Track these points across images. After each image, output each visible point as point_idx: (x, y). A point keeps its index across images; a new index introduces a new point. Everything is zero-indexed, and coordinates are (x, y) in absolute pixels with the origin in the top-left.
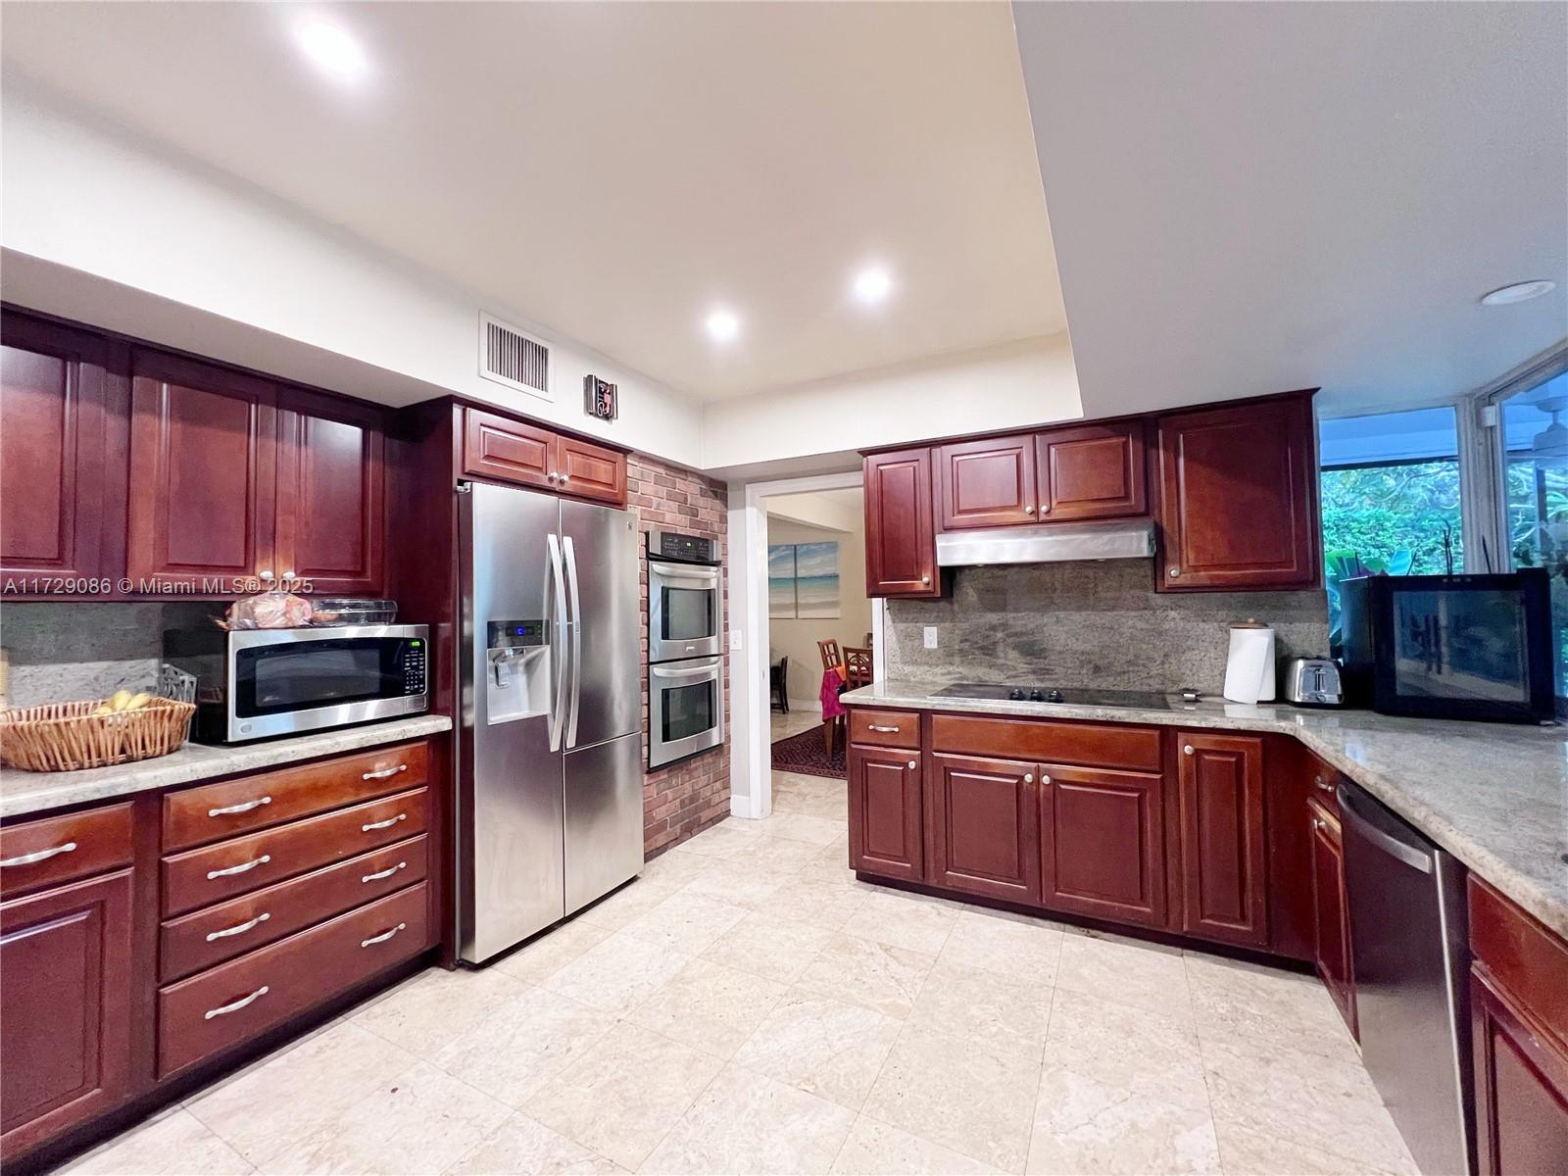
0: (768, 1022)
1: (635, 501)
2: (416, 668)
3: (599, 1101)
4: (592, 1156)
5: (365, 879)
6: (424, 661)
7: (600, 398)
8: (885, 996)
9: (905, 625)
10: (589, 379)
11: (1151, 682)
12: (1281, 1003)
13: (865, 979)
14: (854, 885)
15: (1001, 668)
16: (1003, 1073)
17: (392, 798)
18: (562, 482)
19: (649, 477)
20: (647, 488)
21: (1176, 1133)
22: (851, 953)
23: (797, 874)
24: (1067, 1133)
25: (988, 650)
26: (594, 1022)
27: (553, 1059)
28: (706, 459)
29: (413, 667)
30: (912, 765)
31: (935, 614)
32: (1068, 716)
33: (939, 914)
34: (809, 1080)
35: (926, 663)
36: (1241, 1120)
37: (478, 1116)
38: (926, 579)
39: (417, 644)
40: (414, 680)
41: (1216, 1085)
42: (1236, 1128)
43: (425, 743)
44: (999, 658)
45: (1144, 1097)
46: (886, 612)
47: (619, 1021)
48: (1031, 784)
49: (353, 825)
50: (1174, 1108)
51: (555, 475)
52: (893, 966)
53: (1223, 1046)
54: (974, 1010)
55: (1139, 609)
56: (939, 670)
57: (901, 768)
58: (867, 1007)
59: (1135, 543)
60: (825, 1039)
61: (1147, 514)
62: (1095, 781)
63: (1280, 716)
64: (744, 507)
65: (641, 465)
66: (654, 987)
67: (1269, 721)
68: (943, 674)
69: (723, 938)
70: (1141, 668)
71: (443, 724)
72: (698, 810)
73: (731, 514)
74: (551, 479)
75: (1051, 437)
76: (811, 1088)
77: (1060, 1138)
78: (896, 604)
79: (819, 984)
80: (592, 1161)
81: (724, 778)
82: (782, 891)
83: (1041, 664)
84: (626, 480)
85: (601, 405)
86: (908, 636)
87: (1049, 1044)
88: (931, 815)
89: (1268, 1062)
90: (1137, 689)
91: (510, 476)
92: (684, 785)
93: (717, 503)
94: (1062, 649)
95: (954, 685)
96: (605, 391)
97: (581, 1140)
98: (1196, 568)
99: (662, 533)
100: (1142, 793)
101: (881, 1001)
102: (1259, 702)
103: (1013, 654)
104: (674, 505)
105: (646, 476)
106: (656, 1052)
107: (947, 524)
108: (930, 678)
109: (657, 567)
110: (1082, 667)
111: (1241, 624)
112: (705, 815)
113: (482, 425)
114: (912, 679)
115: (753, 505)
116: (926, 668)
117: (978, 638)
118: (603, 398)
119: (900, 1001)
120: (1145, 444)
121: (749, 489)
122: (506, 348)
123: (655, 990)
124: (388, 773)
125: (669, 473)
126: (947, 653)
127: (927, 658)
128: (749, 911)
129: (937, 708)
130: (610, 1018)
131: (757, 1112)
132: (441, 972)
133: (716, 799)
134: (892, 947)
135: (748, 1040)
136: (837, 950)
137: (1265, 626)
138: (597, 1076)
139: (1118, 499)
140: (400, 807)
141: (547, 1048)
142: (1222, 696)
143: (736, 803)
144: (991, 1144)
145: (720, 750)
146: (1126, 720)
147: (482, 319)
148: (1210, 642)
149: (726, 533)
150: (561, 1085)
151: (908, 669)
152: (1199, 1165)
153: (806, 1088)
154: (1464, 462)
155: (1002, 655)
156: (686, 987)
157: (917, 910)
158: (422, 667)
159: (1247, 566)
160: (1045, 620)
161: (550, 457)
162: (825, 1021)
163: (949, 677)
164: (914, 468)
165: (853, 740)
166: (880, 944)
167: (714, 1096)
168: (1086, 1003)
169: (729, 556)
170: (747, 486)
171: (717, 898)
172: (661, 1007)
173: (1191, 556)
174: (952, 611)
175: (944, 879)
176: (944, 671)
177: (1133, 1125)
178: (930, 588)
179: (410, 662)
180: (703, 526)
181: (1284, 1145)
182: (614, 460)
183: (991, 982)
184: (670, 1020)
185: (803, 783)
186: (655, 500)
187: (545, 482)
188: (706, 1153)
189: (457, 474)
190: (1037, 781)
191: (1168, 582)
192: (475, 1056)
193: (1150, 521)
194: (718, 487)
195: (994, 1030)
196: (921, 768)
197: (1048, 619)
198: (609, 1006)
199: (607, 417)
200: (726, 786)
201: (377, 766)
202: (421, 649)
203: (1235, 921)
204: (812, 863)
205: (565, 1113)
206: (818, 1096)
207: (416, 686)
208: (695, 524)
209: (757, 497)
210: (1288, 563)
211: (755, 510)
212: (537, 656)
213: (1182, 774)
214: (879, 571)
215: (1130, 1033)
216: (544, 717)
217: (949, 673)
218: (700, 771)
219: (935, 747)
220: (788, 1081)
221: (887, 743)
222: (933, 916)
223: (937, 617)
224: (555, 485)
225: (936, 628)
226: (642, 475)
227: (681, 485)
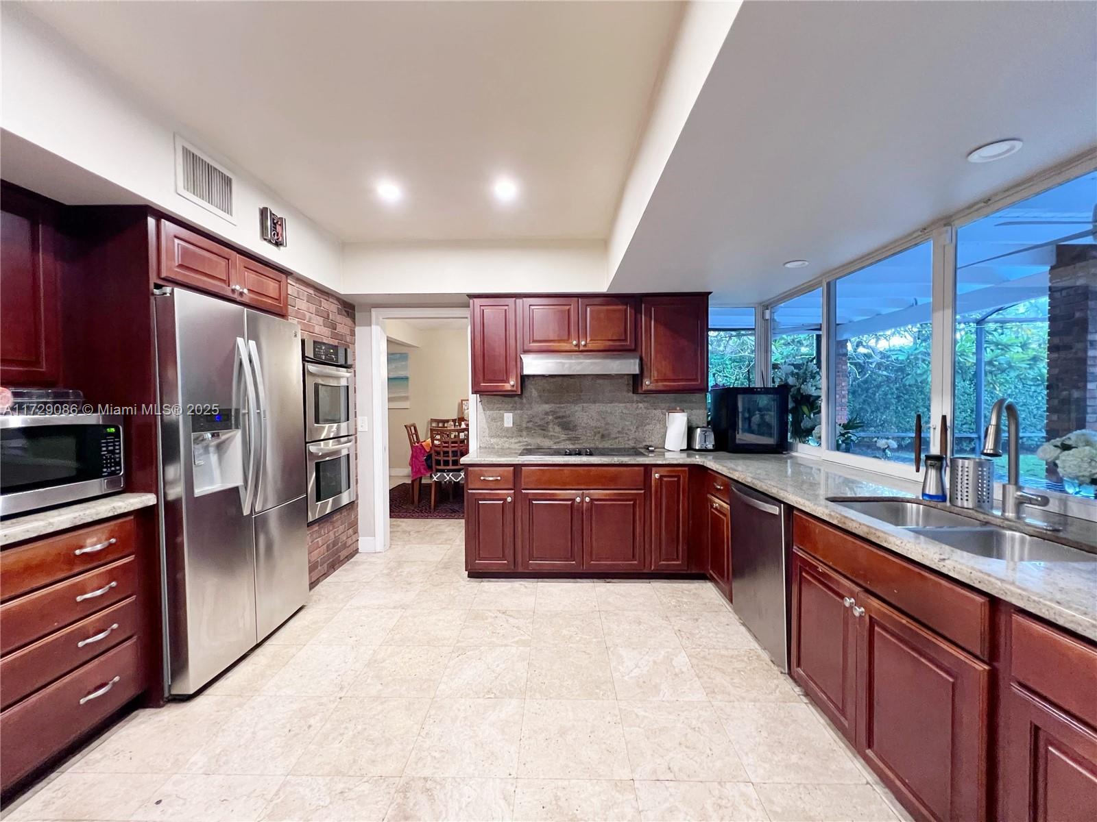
0: (448, 670)
1: (294, 314)
2: (113, 452)
3: (353, 748)
4: (365, 779)
5: (81, 644)
6: (120, 445)
7: (272, 228)
8: (514, 637)
9: (492, 412)
10: (263, 212)
11: (630, 442)
12: (694, 594)
13: (498, 631)
14: (468, 581)
15: (551, 438)
16: (590, 657)
17: (102, 569)
18: (241, 294)
19: (303, 295)
20: (302, 305)
21: (672, 659)
22: (483, 620)
23: (426, 582)
24: (628, 675)
25: (543, 428)
26: (321, 704)
27: (299, 736)
28: (346, 285)
29: (109, 451)
30: (509, 499)
31: (511, 405)
32: (600, 462)
33: (526, 587)
34: (489, 692)
35: (506, 436)
36: (694, 646)
37: (255, 790)
38: (512, 383)
39: (113, 430)
40: (111, 463)
41: (681, 635)
42: (693, 650)
43: (132, 517)
44: (549, 431)
45: (655, 648)
46: (479, 404)
47: (341, 698)
48: (579, 503)
49: (66, 599)
50: (669, 650)
51: (238, 287)
52: (511, 620)
53: (678, 618)
54: (565, 632)
55: (625, 403)
56: (513, 440)
57: (502, 502)
58: (506, 645)
59: (630, 366)
60: (489, 668)
61: (634, 350)
62: (613, 498)
63: (689, 456)
64: (371, 325)
65: (297, 285)
66: (356, 671)
67: (683, 459)
68: (516, 443)
69: (393, 630)
70: (625, 435)
71: (149, 499)
72: (338, 551)
73: (357, 329)
74: (233, 291)
75: (586, 301)
76: (492, 696)
77: (626, 678)
78: (485, 398)
79: (472, 640)
80: (367, 782)
81: (354, 525)
82: (421, 593)
83: (573, 434)
84: (287, 297)
85: (274, 234)
86: (494, 419)
87: (606, 638)
88: (520, 528)
89: (697, 620)
90: (622, 447)
91: (200, 285)
92: (328, 534)
93: (348, 321)
94: (585, 425)
95: (524, 449)
96: (277, 222)
97: (351, 773)
98: (657, 381)
99: (314, 342)
100: (635, 500)
101: (513, 640)
102: (681, 450)
103: (558, 429)
104: (320, 320)
105: (301, 293)
106: (380, 708)
107: (525, 348)
108: (508, 446)
109: (311, 368)
110: (595, 436)
111: (672, 410)
112: (343, 554)
113: (176, 237)
114: (496, 447)
115: (377, 324)
116: (505, 439)
117: (537, 420)
118: (276, 228)
119: (523, 638)
120: (635, 310)
121: (375, 313)
122: (198, 172)
123: (358, 673)
124: (99, 547)
125: (317, 294)
126: (519, 429)
127: (507, 433)
128: (404, 610)
129: (526, 463)
130: (332, 699)
131: (465, 718)
132: (149, 711)
133: (350, 541)
134: (506, 611)
135: (440, 683)
136: (474, 619)
137: (683, 411)
138: (342, 734)
139: (619, 340)
140: (111, 575)
141: (290, 731)
142: (664, 448)
143: (364, 543)
144: (598, 691)
145: (352, 505)
146: (629, 463)
147: (177, 143)
148: (658, 420)
149: (354, 344)
150: (316, 749)
151: (493, 440)
152: (685, 670)
153: (489, 696)
154: (757, 331)
155: (551, 429)
156: (381, 665)
157: (512, 588)
158: (118, 451)
159: (681, 380)
160: (576, 408)
161: (232, 272)
162: (484, 659)
163: (519, 444)
164: (506, 310)
165: (470, 487)
166: (499, 611)
167: (433, 719)
168: (616, 614)
169: (356, 361)
170: (372, 309)
171: (376, 607)
172: (369, 681)
173: (656, 375)
174: (521, 403)
175: (527, 565)
176: (516, 441)
177: (655, 662)
178: (515, 389)
179: (107, 447)
180: (340, 337)
181: (712, 651)
182: (280, 280)
183: (567, 615)
184: (381, 687)
185: (403, 524)
186: (308, 315)
187: (230, 294)
188: (444, 749)
189: (153, 279)
190: (582, 501)
191: (644, 388)
192: (227, 755)
193: (638, 354)
194: (349, 307)
195: (578, 639)
196: (514, 501)
197: (578, 408)
198: (327, 692)
199: (278, 244)
200: (356, 532)
201: (89, 541)
202: (117, 434)
203: (674, 560)
204: (434, 573)
205: (329, 764)
206: (498, 698)
207: (113, 469)
208: (335, 336)
209: (381, 318)
210: (695, 380)
211: (379, 328)
212: (228, 439)
213: (653, 489)
214: (481, 377)
215: (640, 623)
216: (236, 489)
217: (520, 442)
218: (339, 522)
219: (523, 487)
220: (477, 696)
221: (492, 488)
222: (523, 590)
223: (512, 407)
224: (236, 296)
225: (511, 414)
226: (298, 293)
227: (325, 304)
